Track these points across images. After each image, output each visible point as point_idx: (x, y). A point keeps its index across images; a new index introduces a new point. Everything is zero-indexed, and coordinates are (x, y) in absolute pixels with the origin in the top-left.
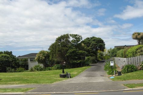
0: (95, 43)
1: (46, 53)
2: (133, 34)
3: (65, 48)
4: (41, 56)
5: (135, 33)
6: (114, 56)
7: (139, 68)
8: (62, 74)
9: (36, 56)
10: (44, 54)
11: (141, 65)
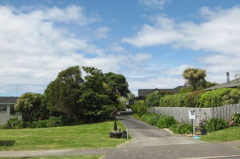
0: (115, 84)
1: (36, 97)
2: (186, 71)
3: (76, 91)
4: (27, 103)
5: (190, 70)
6: (154, 106)
7: (231, 123)
8: (114, 132)
9: (16, 103)
10: (31, 99)
11: (233, 119)
